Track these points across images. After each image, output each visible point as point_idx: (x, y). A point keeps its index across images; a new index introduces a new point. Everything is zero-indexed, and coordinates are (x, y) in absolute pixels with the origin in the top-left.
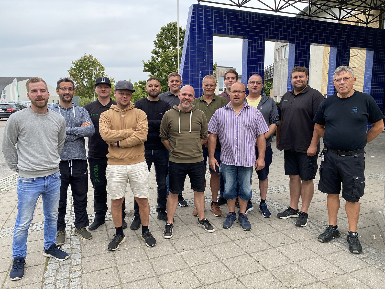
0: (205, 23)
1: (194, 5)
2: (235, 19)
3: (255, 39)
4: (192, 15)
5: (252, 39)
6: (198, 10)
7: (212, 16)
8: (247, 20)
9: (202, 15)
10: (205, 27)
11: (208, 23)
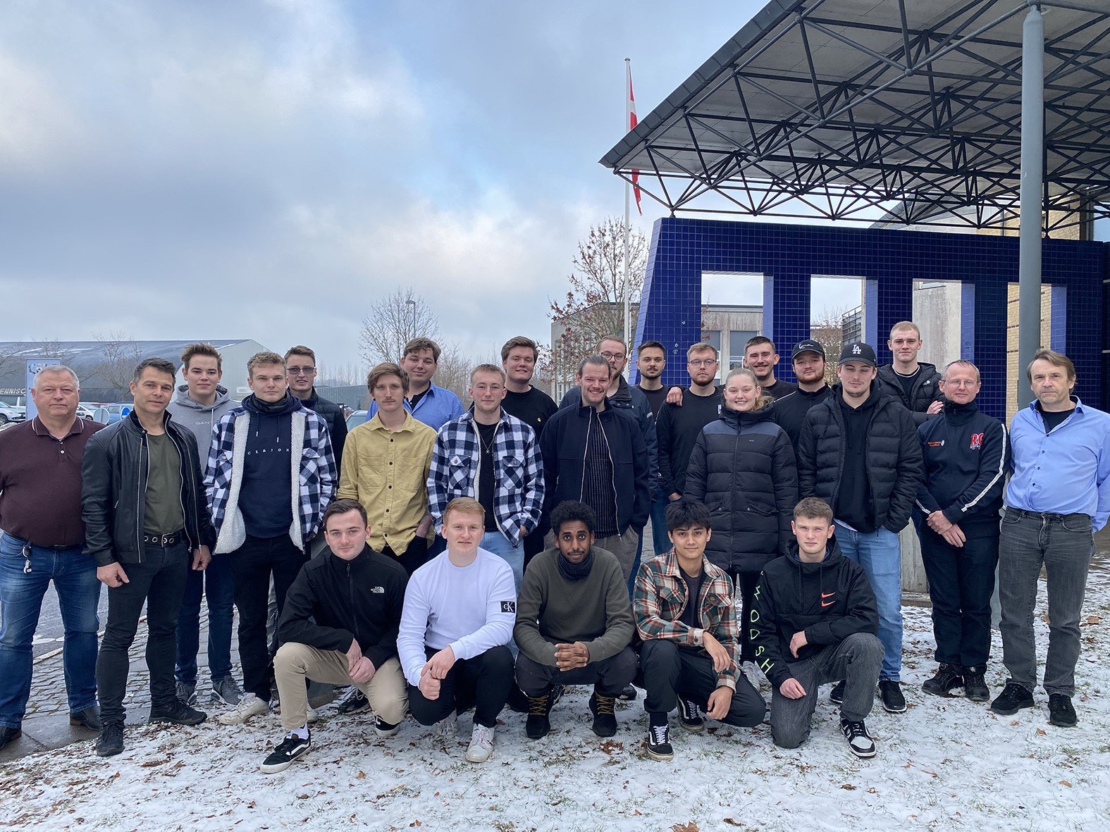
0: (685, 252)
1: (664, 220)
2: (745, 239)
3: (789, 277)
4: (660, 238)
5: (783, 277)
6: (672, 229)
7: (699, 237)
8: (771, 241)
9: (678, 236)
10: (685, 259)
11: (692, 252)
